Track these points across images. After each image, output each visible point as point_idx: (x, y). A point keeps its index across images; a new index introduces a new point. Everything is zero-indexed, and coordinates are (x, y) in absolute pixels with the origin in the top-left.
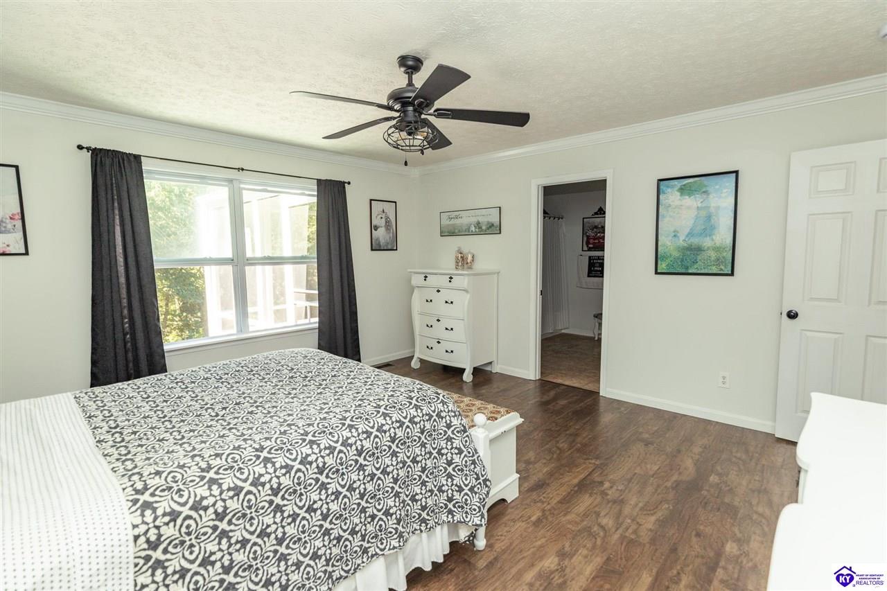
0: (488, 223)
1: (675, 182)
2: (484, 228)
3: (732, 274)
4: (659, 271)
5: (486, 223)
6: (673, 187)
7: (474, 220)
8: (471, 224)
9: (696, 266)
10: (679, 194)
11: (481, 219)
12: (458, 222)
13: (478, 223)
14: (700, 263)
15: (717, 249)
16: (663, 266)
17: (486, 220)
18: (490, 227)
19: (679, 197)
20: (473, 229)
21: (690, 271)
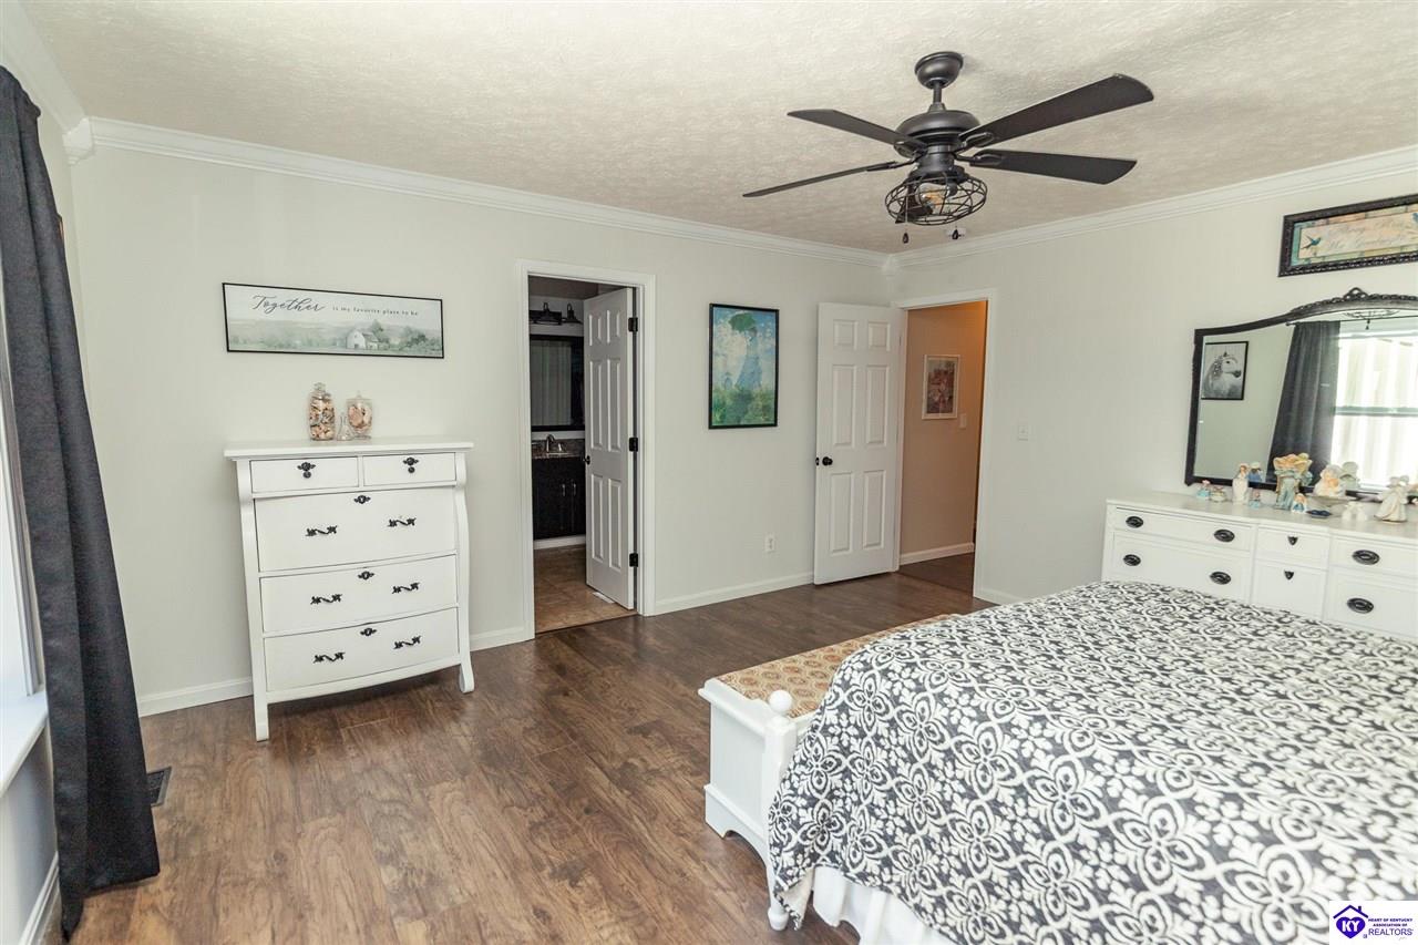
0: (409, 331)
1: (727, 311)
2: (395, 341)
3: (775, 425)
4: (714, 424)
5: (402, 331)
6: (725, 317)
7: (366, 320)
8: (352, 330)
9: (746, 416)
10: (730, 326)
11: (384, 321)
12: (305, 318)
13: (378, 329)
14: (750, 413)
15: (763, 397)
16: (717, 417)
17: (405, 324)
18: (416, 341)
19: (730, 331)
20: (362, 342)
21: (742, 423)
